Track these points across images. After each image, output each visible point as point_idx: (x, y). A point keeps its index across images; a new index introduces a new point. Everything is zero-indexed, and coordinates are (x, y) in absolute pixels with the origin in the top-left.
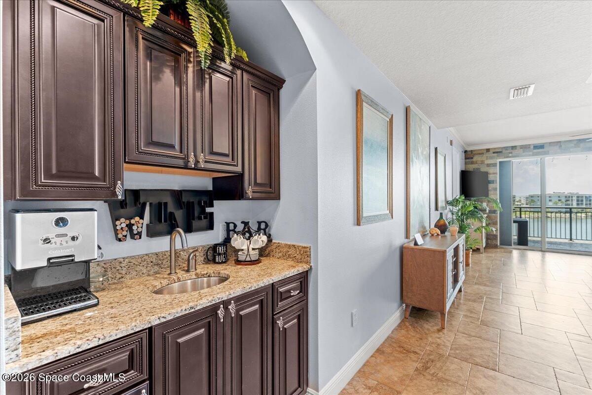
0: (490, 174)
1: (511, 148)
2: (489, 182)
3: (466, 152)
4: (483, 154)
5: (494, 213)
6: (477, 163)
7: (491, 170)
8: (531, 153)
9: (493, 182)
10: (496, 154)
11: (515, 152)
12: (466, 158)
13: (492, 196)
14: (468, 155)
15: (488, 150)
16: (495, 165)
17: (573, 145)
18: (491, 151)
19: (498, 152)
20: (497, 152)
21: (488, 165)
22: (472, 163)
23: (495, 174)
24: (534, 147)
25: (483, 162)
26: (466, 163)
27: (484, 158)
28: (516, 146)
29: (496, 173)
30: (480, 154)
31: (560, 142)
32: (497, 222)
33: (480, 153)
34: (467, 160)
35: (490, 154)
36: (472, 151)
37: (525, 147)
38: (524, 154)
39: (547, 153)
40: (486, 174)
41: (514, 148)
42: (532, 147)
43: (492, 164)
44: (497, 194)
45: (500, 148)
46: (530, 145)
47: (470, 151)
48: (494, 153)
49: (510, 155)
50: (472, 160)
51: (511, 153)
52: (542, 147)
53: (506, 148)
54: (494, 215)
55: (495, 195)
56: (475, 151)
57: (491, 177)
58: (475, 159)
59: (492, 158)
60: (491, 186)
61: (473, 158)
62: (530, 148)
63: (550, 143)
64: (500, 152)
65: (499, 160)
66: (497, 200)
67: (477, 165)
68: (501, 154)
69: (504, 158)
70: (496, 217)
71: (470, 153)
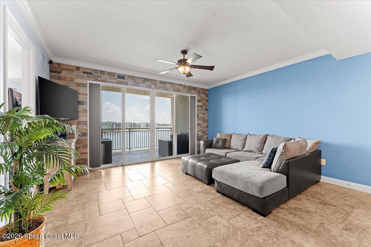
0: (80, 94)
1: (99, 72)
2: (79, 103)
3: (51, 62)
4: (72, 70)
5: (84, 136)
6: (65, 80)
7: (81, 90)
8: (116, 81)
9: (83, 103)
10: (86, 75)
11: (104, 77)
12: (51, 71)
13: (82, 119)
14: (54, 67)
15: (78, 68)
16: (85, 85)
17: (141, 81)
18: (81, 70)
19: (88, 73)
21: (78, 85)
22: (60, 78)
23: (85, 95)
24: (118, 76)
25: (72, 80)
26: (51, 76)
27: (73, 75)
28: (104, 72)
30: (69, 70)
31: (134, 77)
32: (86, 145)
34: (53, 74)
35: (80, 73)
36: (59, 63)
37: (111, 75)
38: (110, 80)
39: (126, 84)
40: (77, 93)
41: (102, 72)
42: (116, 76)
43: (82, 84)
44: (87, 117)
45: (89, 69)
46: (115, 73)
47: (56, 63)
48: (84, 73)
49: (99, 79)
50: (59, 75)
51: (100, 77)
52: (123, 77)
53: (96, 71)
54: (84, 137)
55: (85, 117)
56: (62, 64)
57: (81, 98)
58: (63, 74)
59: (82, 77)
60: (81, 107)
61: (60, 73)
62: (115, 76)
63: (129, 76)
64: (90, 73)
65: (89, 82)
66: (86, 122)
67: (65, 82)
68: (91, 76)
69: (94, 80)
70: (86, 140)
71: (57, 66)
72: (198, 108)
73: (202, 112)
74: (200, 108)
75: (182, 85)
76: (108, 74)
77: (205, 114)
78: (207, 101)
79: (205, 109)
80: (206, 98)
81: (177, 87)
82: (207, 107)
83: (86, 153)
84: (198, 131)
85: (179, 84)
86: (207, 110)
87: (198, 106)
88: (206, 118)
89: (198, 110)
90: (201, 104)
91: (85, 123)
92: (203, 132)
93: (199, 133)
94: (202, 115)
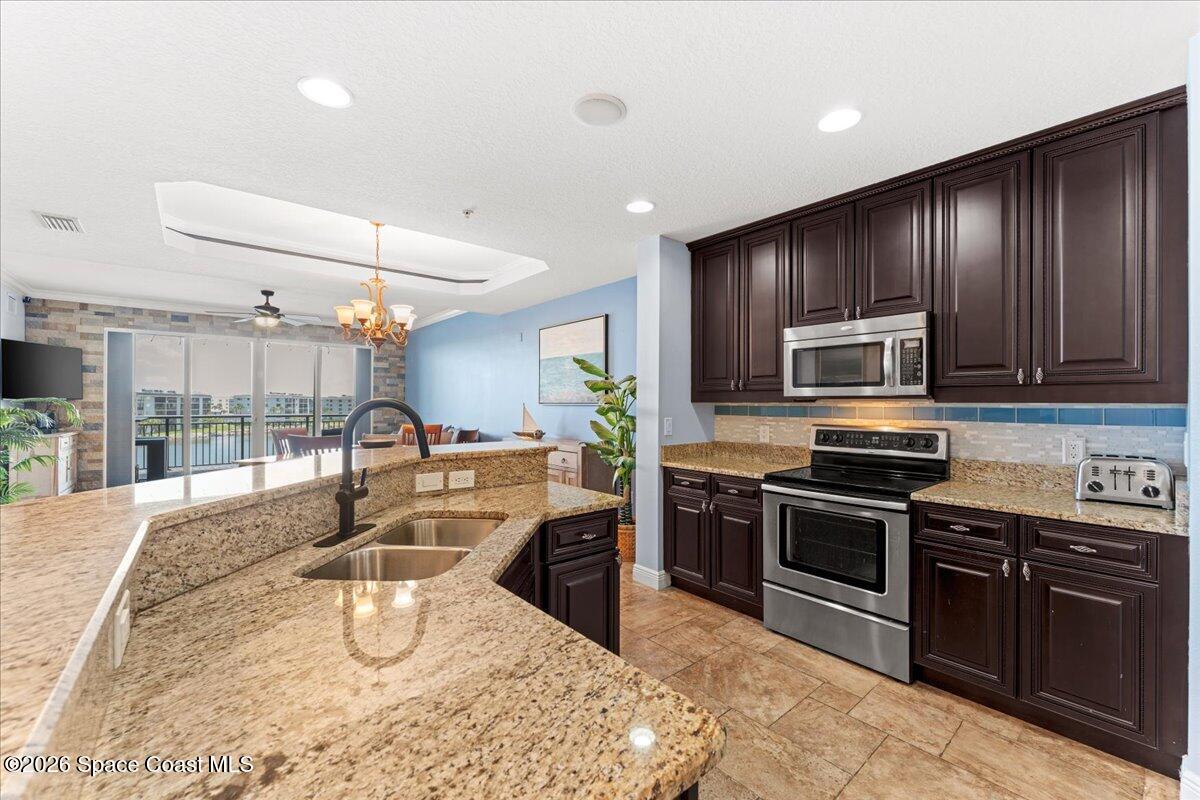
0: (88, 353)
1: (131, 312)
2: (84, 369)
3: (26, 300)
4: (72, 311)
5: (96, 430)
6: (56, 328)
7: (90, 346)
8: (167, 326)
9: (94, 369)
10: (101, 318)
11: (139, 320)
12: (27, 315)
13: (90, 396)
14: (34, 308)
15: (84, 306)
16: (99, 337)
18: (91, 310)
19: (106, 314)
20: (104, 314)
21: (84, 336)
22: (45, 326)
23: (97, 354)
24: (172, 316)
25: (71, 329)
26: (27, 324)
27: (73, 319)
28: (140, 310)
29: (102, 354)
30: (64, 310)
31: (210, 316)
32: (101, 445)
33: (66, 309)
34: (32, 319)
35: (89, 314)
36: (44, 300)
37: (157, 315)
38: (155, 325)
39: (192, 330)
40: (79, 353)
41: (137, 311)
42: (169, 316)
43: (92, 334)
44: (102, 393)
45: (109, 307)
46: (165, 312)
47: (38, 300)
48: (97, 314)
49: (130, 323)
50: (44, 320)
51: (133, 320)
52: (184, 318)
53: (123, 309)
54: (94, 432)
55: (98, 395)
56: (51, 301)
57: (88, 360)
58: (52, 318)
59: (92, 323)
60: (88, 378)
61: (46, 316)
62: (166, 316)
63: (197, 315)
64: (109, 314)
65: (107, 330)
66: (101, 404)
67: (57, 332)
68: (111, 319)
69: (119, 326)
70: (100, 437)
71: (40, 305)
72: (378, 374)
73: (388, 381)
74: (383, 374)
75: (333, 327)
76: (150, 314)
77: (397, 385)
78: (403, 358)
79: (395, 375)
80: (400, 352)
81: (319, 332)
82: (403, 372)
83: (101, 461)
84: (375, 422)
85: (323, 326)
86: (402, 377)
87: (376, 370)
88: (400, 395)
89: (375, 377)
90: (385, 365)
91: (99, 405)
92: (389, 425)
93: (378, 425)
94: (388, 389)
